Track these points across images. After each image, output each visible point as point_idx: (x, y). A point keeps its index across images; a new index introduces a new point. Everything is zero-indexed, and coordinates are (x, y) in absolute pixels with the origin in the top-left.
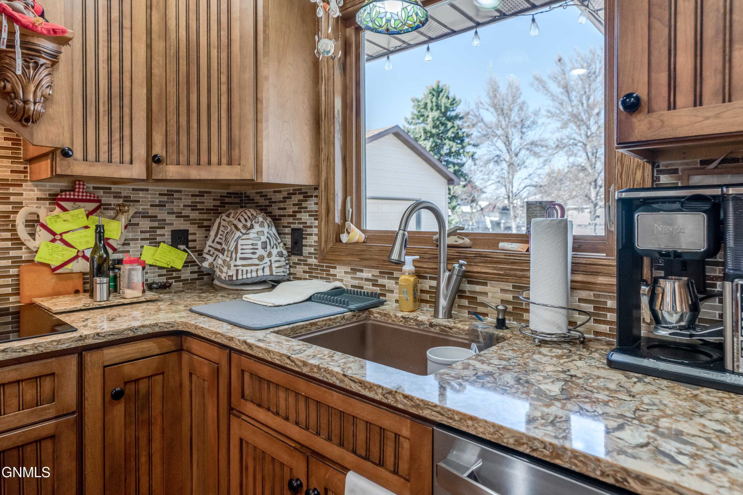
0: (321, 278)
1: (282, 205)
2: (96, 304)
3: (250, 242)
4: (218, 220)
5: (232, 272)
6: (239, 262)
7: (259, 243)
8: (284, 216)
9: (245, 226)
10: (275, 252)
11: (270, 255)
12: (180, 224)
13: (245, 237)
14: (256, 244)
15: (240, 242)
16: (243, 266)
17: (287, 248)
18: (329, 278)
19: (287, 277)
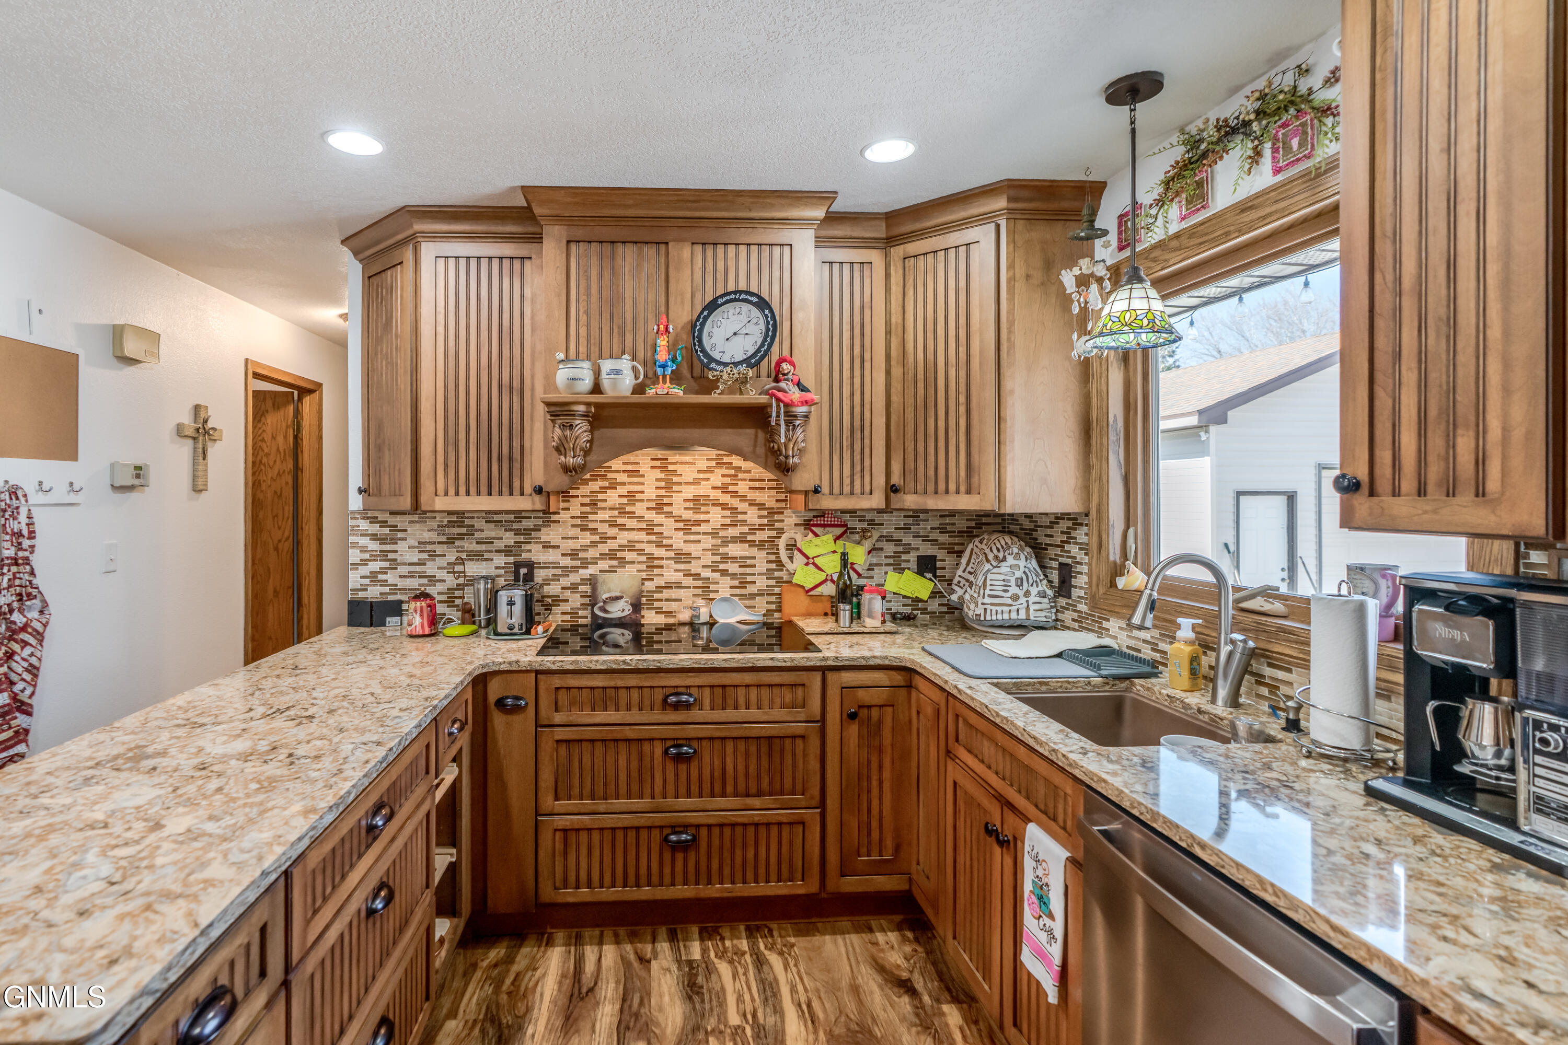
0: (1093, 631)
1: (1048, 531)
2: (840, 630)
3: (1001, 577)
4: (970, 546)
5: (980, 611)
6: (987, 600)
7: (1013, 580)
8: (1051, 545)
9: (996, 558)
10: (1034, 590)
11: (1027, 594)
12: (927, 549)
13: (995, 570)
14: (1009, 581)
15: (990, 576)
16: (992, 604)
17: (1052, 587)
18: (1101, 631)
19: (1052, 624)
